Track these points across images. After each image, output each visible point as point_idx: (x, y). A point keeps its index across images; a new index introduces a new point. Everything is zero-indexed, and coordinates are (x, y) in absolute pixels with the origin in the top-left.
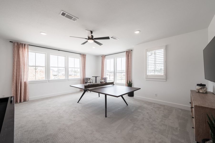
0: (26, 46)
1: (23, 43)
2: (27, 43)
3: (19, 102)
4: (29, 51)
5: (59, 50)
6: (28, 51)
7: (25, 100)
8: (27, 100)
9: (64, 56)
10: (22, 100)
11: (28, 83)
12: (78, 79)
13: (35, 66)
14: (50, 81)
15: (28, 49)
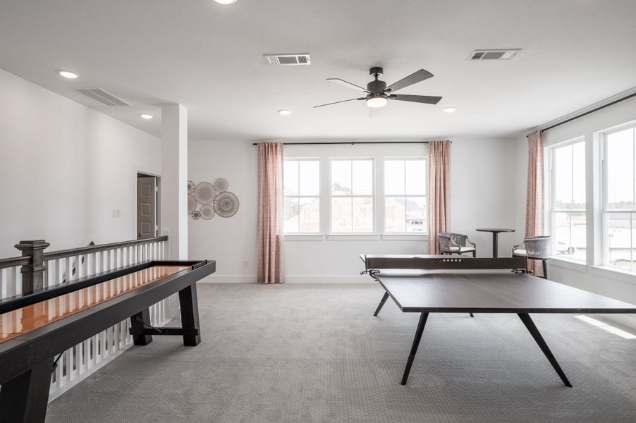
0: (279, 148)
1: (273, 141)
2: (279, 141)
3: (267, 282)
4: (284, 158)
5: (353, 143)
6: (282, 159)
7: (277, 281)
8: (281, 281)
9: (369, 159)
10: (273, 279)
11: (281, 240)
12: (422, 238)
13: (297, 195)
14: (329, 237)
15: (282, 154)
